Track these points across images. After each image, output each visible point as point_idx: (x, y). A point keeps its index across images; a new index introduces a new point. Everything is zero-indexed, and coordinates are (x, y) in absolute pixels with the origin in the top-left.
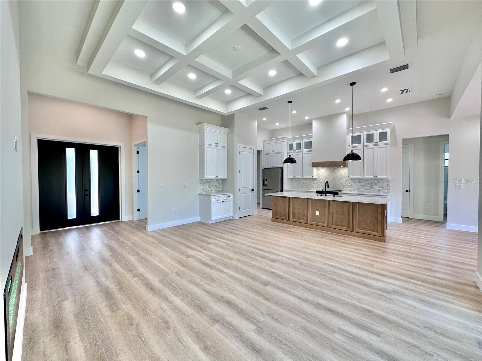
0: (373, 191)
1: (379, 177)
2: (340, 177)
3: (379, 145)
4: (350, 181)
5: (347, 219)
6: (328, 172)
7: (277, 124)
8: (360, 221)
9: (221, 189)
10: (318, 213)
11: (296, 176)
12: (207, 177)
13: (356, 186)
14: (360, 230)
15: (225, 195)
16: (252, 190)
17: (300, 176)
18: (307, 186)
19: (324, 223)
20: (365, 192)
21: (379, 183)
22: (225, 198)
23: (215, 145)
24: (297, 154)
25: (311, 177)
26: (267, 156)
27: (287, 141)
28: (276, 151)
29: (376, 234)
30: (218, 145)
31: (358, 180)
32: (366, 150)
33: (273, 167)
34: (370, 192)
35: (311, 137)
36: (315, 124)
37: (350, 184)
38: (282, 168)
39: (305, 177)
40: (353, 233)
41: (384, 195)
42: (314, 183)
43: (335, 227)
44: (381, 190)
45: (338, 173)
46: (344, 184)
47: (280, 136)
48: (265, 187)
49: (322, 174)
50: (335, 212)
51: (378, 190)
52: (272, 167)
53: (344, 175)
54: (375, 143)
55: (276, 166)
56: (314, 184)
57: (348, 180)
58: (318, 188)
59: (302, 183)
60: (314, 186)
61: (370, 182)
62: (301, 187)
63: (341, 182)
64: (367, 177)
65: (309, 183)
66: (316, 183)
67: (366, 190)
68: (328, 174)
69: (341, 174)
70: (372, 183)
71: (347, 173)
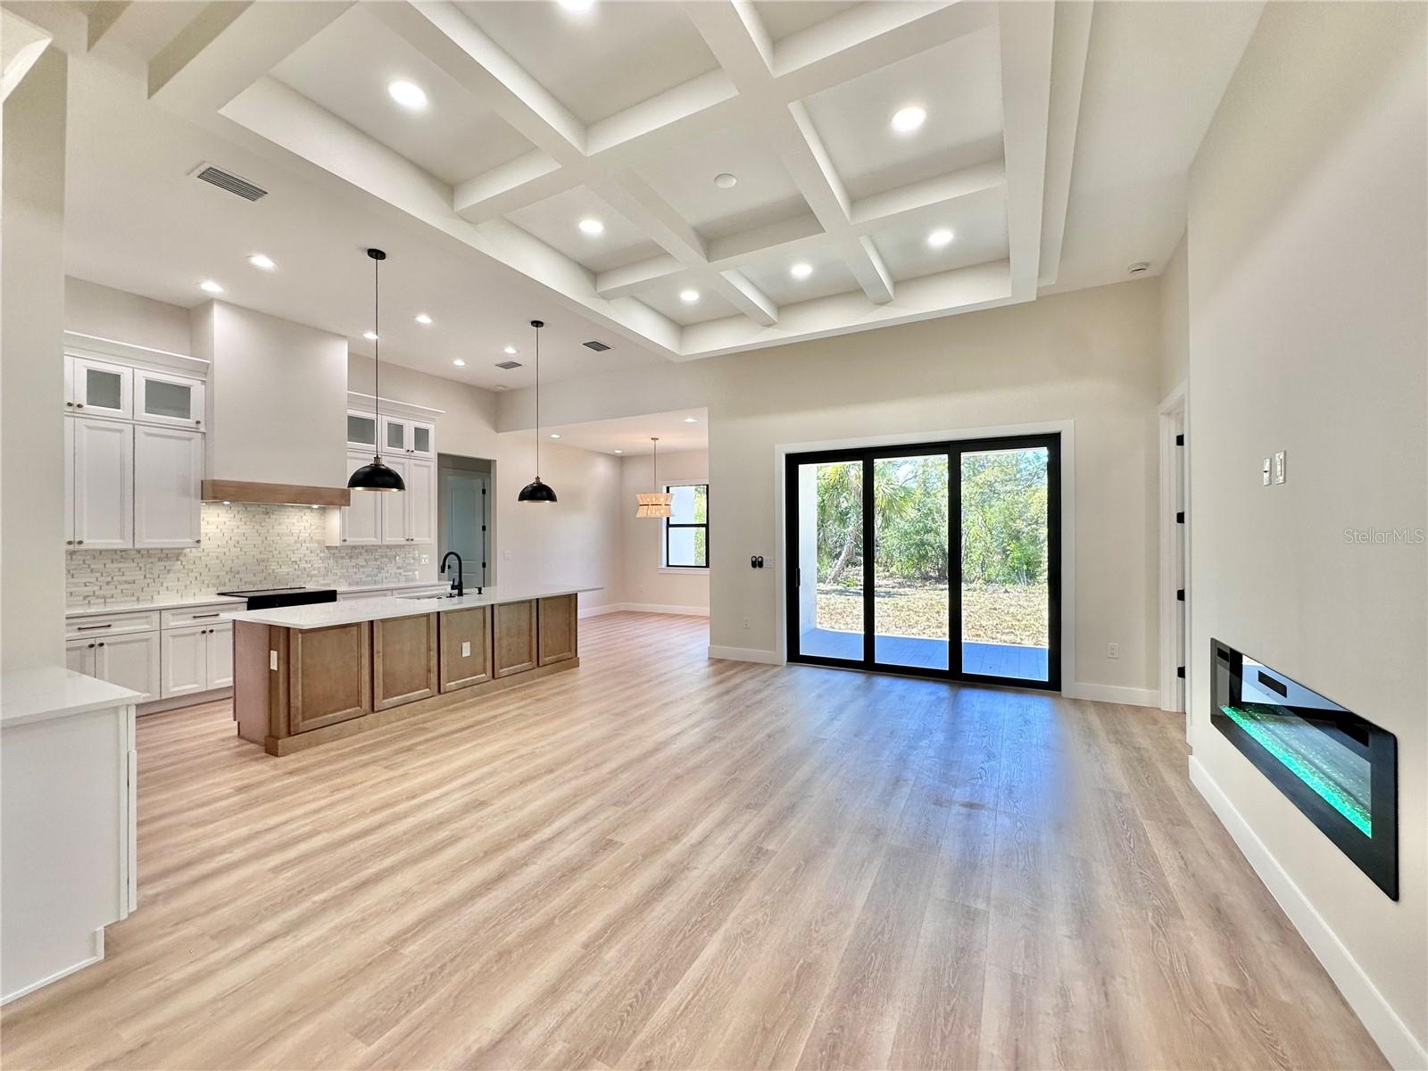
1: (417, 540)
2: (292, 540)
4: (322, 555)
5: (527, 642)
6: (239, 523)
8: (548, 638)
11: (85, 541)
13: (342, 568)
18: (127, 586)
20: (364, 583)
24: (89, 427)
25: (184, 543)
29: (568, 655)
31: (346, 551)
36: (226, 325)
40: (539, 671)
41: (407, 585)
42: (169, 572)
43: (506, 671)
44: (400, 573)
45: (281, 527)
46: (303, 565)
50: (504, 632)
53: (304, 535)
54: (408, 451)
56: (171, 575)
57: (318, 552)
58: (193, 591)
59: (92, 575)
60: (169, 584)
61: (377, 555)
62: (85, 598)
63: (293, 559)
64: (389, 540)
65: (142, 572)
66: (179, 571)
67: (367, 579)
68: (244, 529)
69: (295, 530)
70: (382, 557)
71: (312, 527)
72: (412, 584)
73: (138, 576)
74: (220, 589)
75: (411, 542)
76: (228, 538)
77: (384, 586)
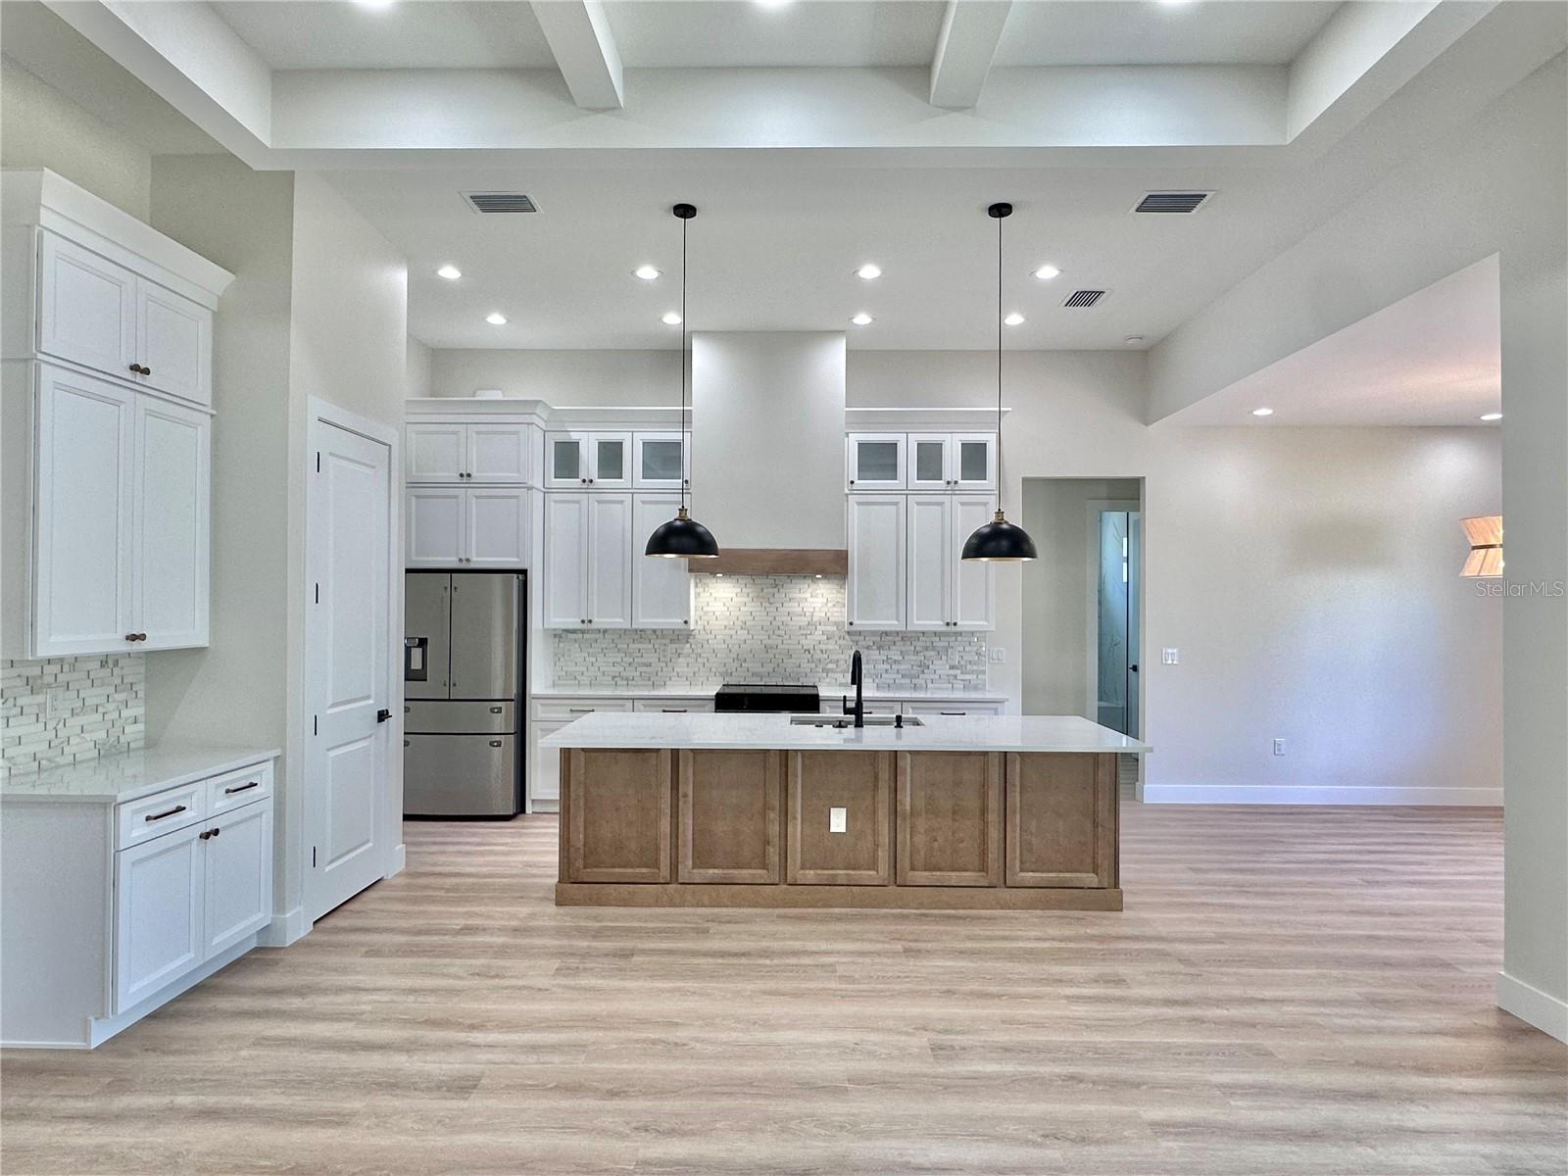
0: (929, 681)
1: (964, 624)
2: (804, 621)
3: (964, 492)
4: (841, 642)
5: (977, 833)
6: (745, 599)
7: (496, 319)
8: (1031, 834)
9: (141, 727)
10: (838, 821)
11: (595, 619)
12: (53, 642)
14: (1031, 874)
15: (220, 779)
16: (383, 716)
17: (618, 620)
18: (645, 669)
19: (873, 866)
20: (901, 687)
21: (950, 651)
22: (223, 803)
23: (128, 375)
24: (599, 502)
25: (676, 622)
26: (417, 497)
27: (542, 425)
28: (478, 471)
29: (1090, 879)
30: (151, 380)
32: (914, 509)
33: (464, 566)
34: (921, 688)
35: (685, 419)
36: (703, 358)
37: (842, 657)
38: (524, 572)
39: (644, 621)
40: (1004, 894)
42: (679, 655)
43: (922, 876)
44: (955, 676)
45: (791, 604)
46: (818, 655)
47: (493, 389)
48: (419, 689)
49: (717, 607)
50: (921, 803)
51: (948, 676)
52: (456, 565)
53: (819, 615)
54: (948, 483)
55: (479, 561)
56: (681, 660)
57: (837, 638)
58: (701, 679)
59: (617, 655)
60: (679, 670)
61: (919, 645)
62: (613, 678)
63: (805, 647)
64: (918, 623)
65: (656, 655)
66: (689, 655)
67: (903, 681)
68: (750, 607)
69: (808, 608)
70: (927, 649)
71: (830, 604)
72: (974, 695)
73: (652, 658)
74: (727, 679)
75: (952, 628)
76: (735, 618)
77: (928, 695)
